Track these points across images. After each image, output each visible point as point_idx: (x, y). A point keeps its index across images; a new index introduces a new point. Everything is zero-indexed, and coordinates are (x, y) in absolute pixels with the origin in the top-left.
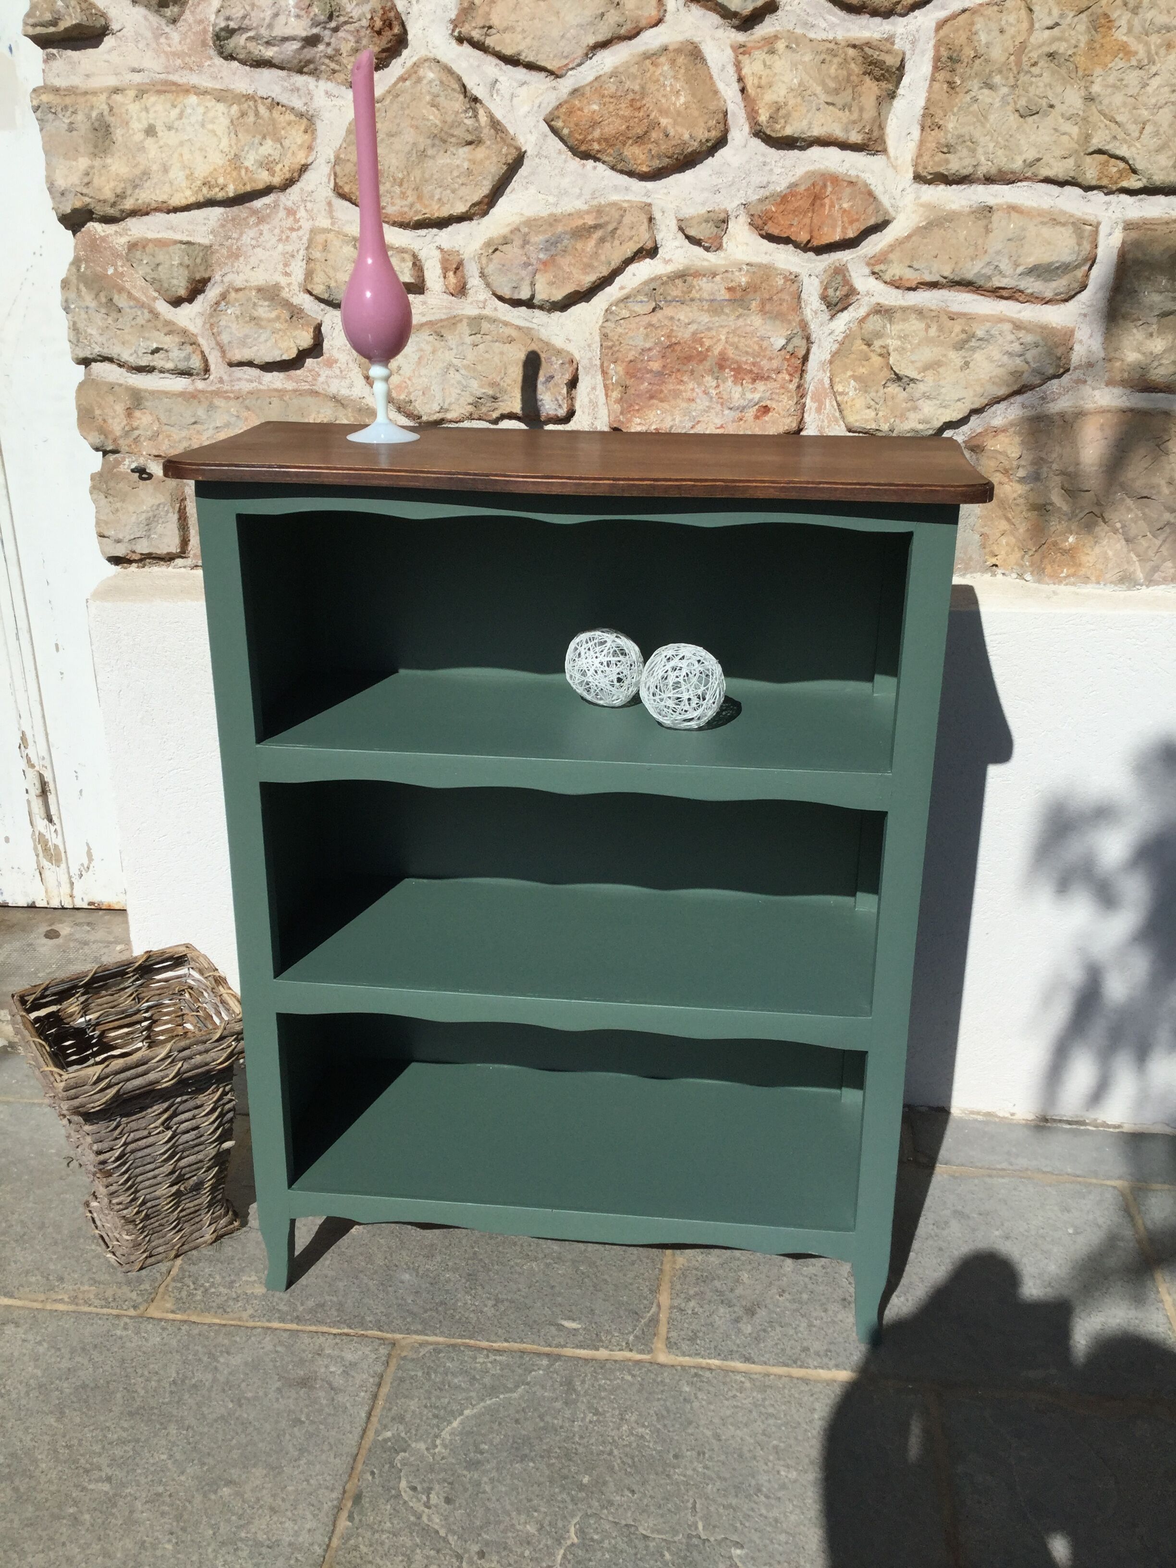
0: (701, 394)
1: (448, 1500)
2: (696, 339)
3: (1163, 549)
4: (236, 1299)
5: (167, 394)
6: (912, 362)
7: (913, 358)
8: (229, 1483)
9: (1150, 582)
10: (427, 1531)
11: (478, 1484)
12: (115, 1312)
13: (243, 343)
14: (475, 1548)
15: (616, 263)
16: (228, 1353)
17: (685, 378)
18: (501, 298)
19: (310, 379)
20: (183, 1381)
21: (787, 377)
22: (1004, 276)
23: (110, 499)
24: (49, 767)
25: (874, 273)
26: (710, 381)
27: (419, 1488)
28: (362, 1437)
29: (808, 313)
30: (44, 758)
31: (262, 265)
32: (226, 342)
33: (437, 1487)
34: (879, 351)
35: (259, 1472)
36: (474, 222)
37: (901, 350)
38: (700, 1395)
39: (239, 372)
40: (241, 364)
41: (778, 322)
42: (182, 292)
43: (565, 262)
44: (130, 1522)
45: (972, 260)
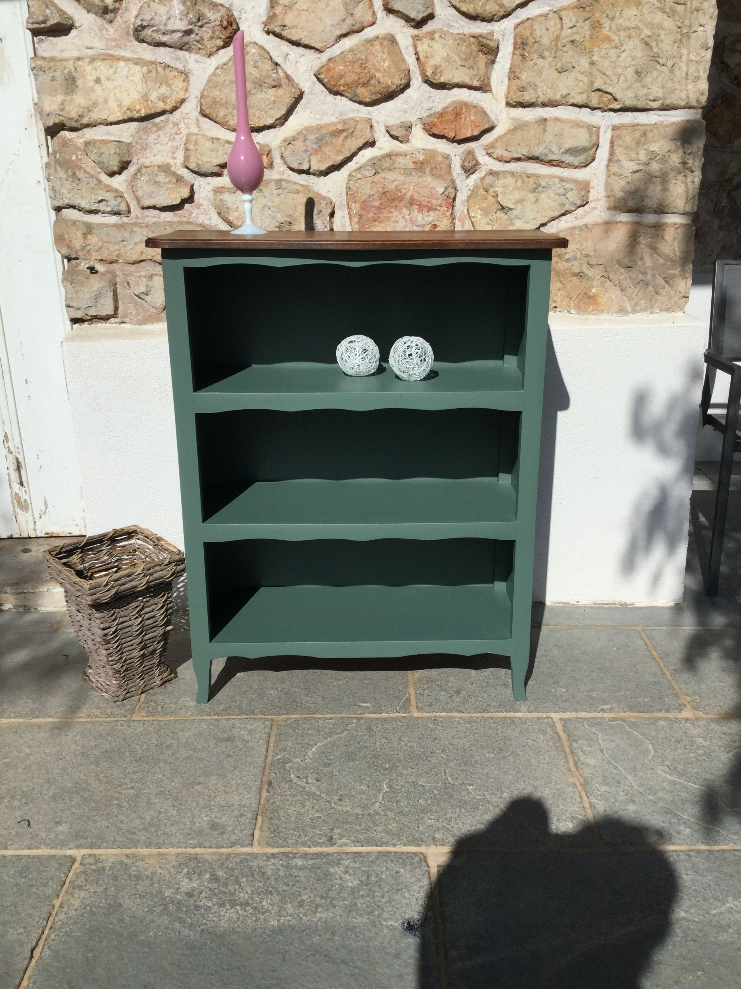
0: (401, 218)
1: (317, 780)
2: (397, 189)
3: (639, 294)
4: (181, 709)
5: (107, 225)
6: (510, 200)
7: (510, 197)
8: (199, 784)
9: (634, 311)
10: (310, 794)
11: (332, 773)
12: (115, 719)
13: (150, 196)
14: (336, 798)
15: (354, 149)
16: (183, 731)
17: (392, 210)
18: (292, 170)
19: (187, 215)
20: (161, 745)
21: (446, 209)
22: (554, 154)
23: (74, 285)
24: (21, 453)
25: (488, 154)
26: (405, 211)
27: (301, 777)
28: (266, 759)
29: (455, 175)
30: (18, 448)
31: (160, 154)
32: (140, 195)
33: (310, 775)
34: (492, 194)
35: (214, 778)
36: (277, 129)
37: (504, 193)
38: (438, 728)
39: (147, 212)
40: (149, 208)
41: (440, 180)
42: (116, 169)
43: (326, 150)
44: (149, 803)
45: (538, 146)
